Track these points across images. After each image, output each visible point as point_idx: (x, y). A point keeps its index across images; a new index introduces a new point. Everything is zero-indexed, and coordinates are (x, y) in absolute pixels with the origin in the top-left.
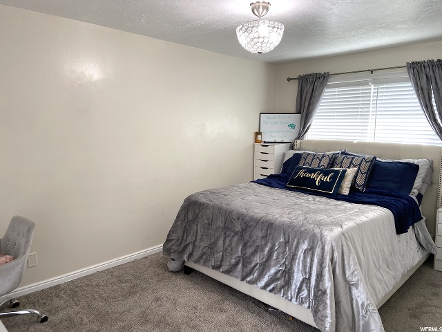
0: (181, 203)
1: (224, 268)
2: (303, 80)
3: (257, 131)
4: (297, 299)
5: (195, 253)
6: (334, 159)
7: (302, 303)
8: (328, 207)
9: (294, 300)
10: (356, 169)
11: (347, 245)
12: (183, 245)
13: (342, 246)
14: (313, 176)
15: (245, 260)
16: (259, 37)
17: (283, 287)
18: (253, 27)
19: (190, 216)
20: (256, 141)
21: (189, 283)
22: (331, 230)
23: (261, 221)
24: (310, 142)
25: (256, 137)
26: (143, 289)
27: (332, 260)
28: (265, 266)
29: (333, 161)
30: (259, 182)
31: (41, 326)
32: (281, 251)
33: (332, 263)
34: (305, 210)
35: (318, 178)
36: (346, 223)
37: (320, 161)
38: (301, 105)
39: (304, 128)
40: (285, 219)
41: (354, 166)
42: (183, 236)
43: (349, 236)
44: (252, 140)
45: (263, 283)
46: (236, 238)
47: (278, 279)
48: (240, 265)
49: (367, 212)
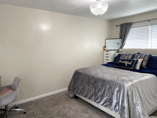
0: (73, 72)
1: (88, 97)
2: (122, 26)
3: (105, 46)
4: (114, 110)
5: (78, 91)
6: (134, 56)
7: (116, 112)
8: (129, 74)
9: (113, 110)
10: (142, 59)
11: (134, 89)
12: (74, 88)
13: (132, 89)
14: (124, 62)
15: (95, 94)
16: (98, 9)
17: (109, 105)
18: (95, 5)
19: (76, 77)
20: (104, 50)
21: (76, 102)
22: (128, 83)
23: (101, 79)
24: (125, 50)
25: (104, 48)
26: (60, 103)
27: (127, 95)
28: (102, 97)
29: (133, 56)
30: (104, 65)
31: (23, 115)
32: (108, 91)
33: (127, 96)
34: (119, 75)
35: (126, 63)
36: (134, 80)
37: (128, 56)
38: (121, 35)
39: (123, 44)
40: (110, 79)
41: (142, 58)
42: (74, 84)
43: (135, 86)
44: (102, 49)
45: (102, 103)
46: (92, 86)
47: (107, 102)
48: (94, 96)
49: (145, 76)
